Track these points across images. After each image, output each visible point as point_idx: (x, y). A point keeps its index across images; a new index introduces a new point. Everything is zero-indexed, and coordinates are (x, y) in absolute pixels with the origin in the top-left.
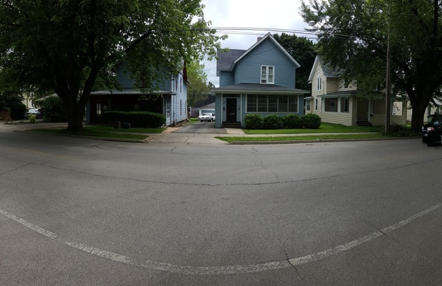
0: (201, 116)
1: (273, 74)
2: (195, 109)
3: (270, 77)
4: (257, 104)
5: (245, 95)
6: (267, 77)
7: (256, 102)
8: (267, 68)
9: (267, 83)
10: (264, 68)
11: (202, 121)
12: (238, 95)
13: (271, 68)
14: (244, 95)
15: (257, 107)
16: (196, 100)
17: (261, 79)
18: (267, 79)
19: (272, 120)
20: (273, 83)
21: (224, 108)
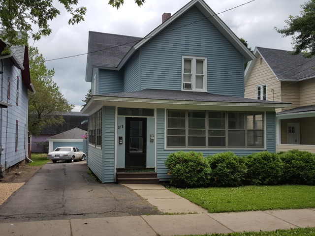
0: (52, 153)
1: (205, 73)
2: (41, 140)
3: (199, 78)
4: (187, 129)
5: (163, 110)
6: (194, 78)
7: (184, 126)
8: (194, 63)
9: (194, 89)
10: (188, 61)
11: (55, 161)
12: (150, 112)
13: (199, 62)
14: (160, 111)
15: (187, 135)
16: (43, 124)
17: (183, 82)
18: (193, 81)
19: (230, 165)
20: (204, 90)
21: (120, 138)
